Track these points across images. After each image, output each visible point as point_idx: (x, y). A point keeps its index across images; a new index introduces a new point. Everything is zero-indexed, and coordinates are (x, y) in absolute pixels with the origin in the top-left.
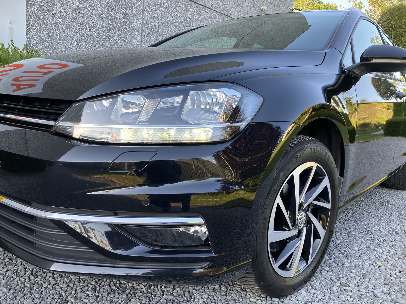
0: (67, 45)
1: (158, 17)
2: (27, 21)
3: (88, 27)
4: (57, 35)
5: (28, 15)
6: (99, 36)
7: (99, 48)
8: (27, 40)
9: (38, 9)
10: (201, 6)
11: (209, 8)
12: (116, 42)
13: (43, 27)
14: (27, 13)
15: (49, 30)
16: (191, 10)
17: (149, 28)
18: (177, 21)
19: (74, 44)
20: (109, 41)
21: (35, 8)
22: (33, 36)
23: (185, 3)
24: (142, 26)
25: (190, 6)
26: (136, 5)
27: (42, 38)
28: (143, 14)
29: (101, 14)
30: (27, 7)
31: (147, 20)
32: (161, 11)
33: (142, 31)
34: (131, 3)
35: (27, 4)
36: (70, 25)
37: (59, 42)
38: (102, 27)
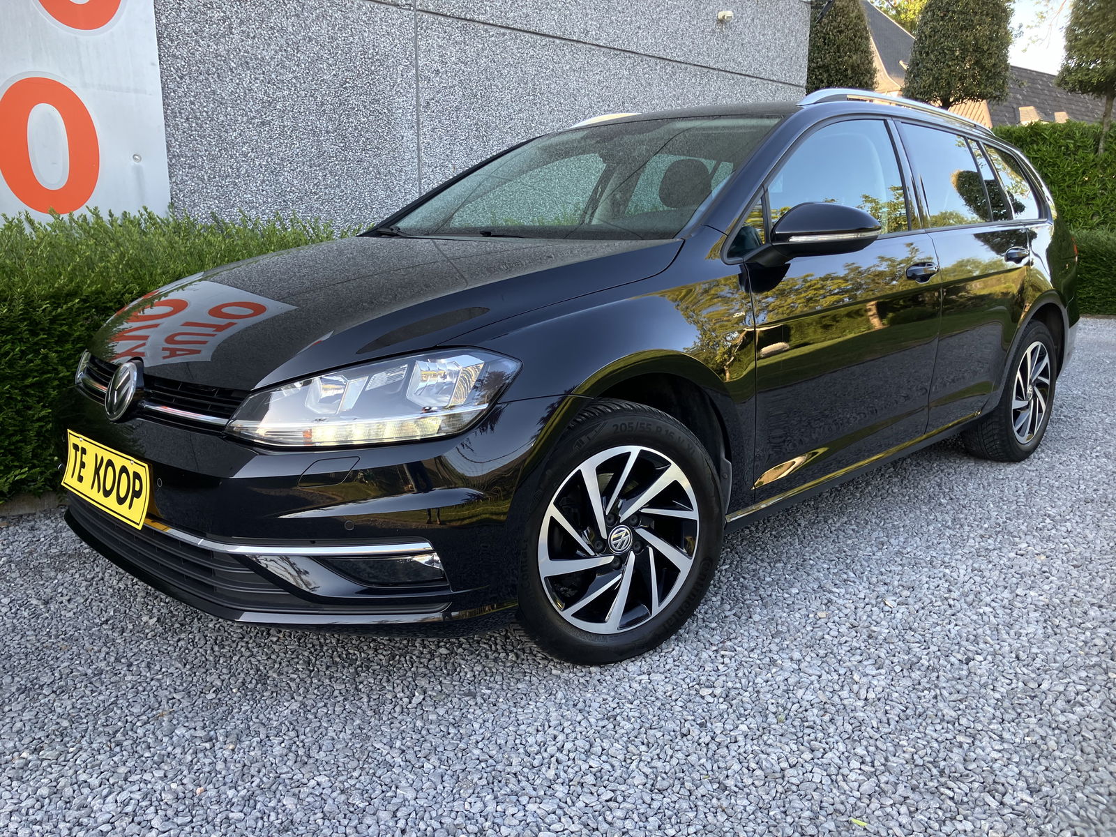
0: (255, 185)
1: (454, 86)
2: (168, 149)
3: (297, 137)
4: (231, 167)
5: (168, 135)
6: (321, 154)
7: (324, 179)
8: (172, 188)
9: (188, 119)
10: (558, 41)
11: (578, 41)
12: (360, 161)
13: (201, 156)
14: (166, 130)
15: (213, 159)
16: (532, 57)
17: (434, 115)
18: (500, 86)
19: (268, 180)
20: (345, 160)
21: (182, 118)
22: (184, 177)
23: (518, 41)
24: (417, 114)
25: (531, 46)
26: (401, 67)
27: (202, 180)
28: (417, 86)
29: (323, 104)
30: (166, 118)
31: (427, 97)
32: (461, 72)
33: (418, 125)
34: (387, 66)
35: (165, 112)
36: (257, 141)
37: (237, 181)
38: (327, 132)
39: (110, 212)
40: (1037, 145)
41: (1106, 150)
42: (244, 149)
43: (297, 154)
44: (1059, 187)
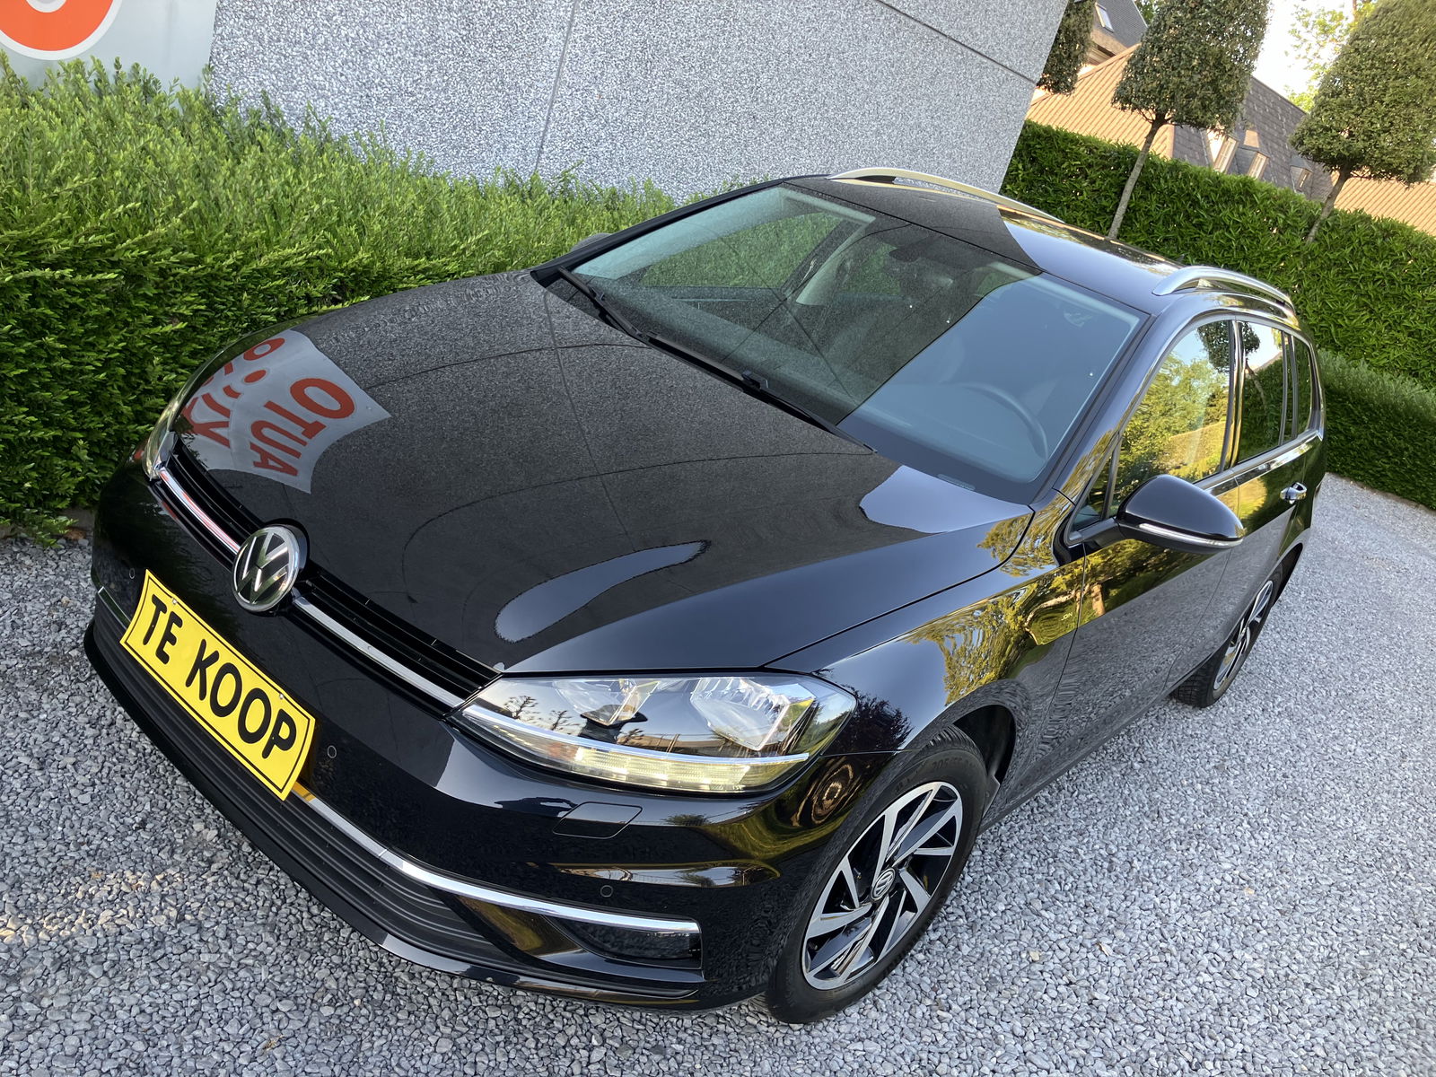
0: (332, 63)
3: (406, 7)
4: (305, 30)
6: (433, 39)
7: (428, 77)
8: (215, 42)
12: (482, 61)
17: (594, 17)
20: (463, 56)
22: (235, 31)
27: (260, 40)
33: (571, 26)
37: (309, 52)
38: (449, 10)
39: (117, 61)
40: (1244, 207)
41: (1316, 239)
42: (329, 8)
43: (401, 33)
44: (1251, 266)
